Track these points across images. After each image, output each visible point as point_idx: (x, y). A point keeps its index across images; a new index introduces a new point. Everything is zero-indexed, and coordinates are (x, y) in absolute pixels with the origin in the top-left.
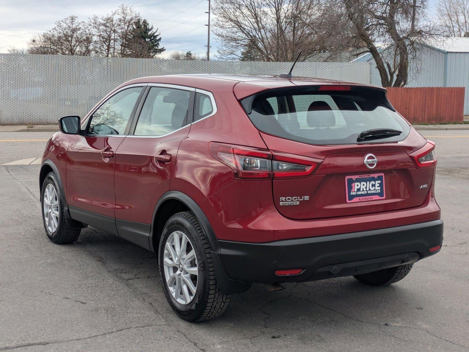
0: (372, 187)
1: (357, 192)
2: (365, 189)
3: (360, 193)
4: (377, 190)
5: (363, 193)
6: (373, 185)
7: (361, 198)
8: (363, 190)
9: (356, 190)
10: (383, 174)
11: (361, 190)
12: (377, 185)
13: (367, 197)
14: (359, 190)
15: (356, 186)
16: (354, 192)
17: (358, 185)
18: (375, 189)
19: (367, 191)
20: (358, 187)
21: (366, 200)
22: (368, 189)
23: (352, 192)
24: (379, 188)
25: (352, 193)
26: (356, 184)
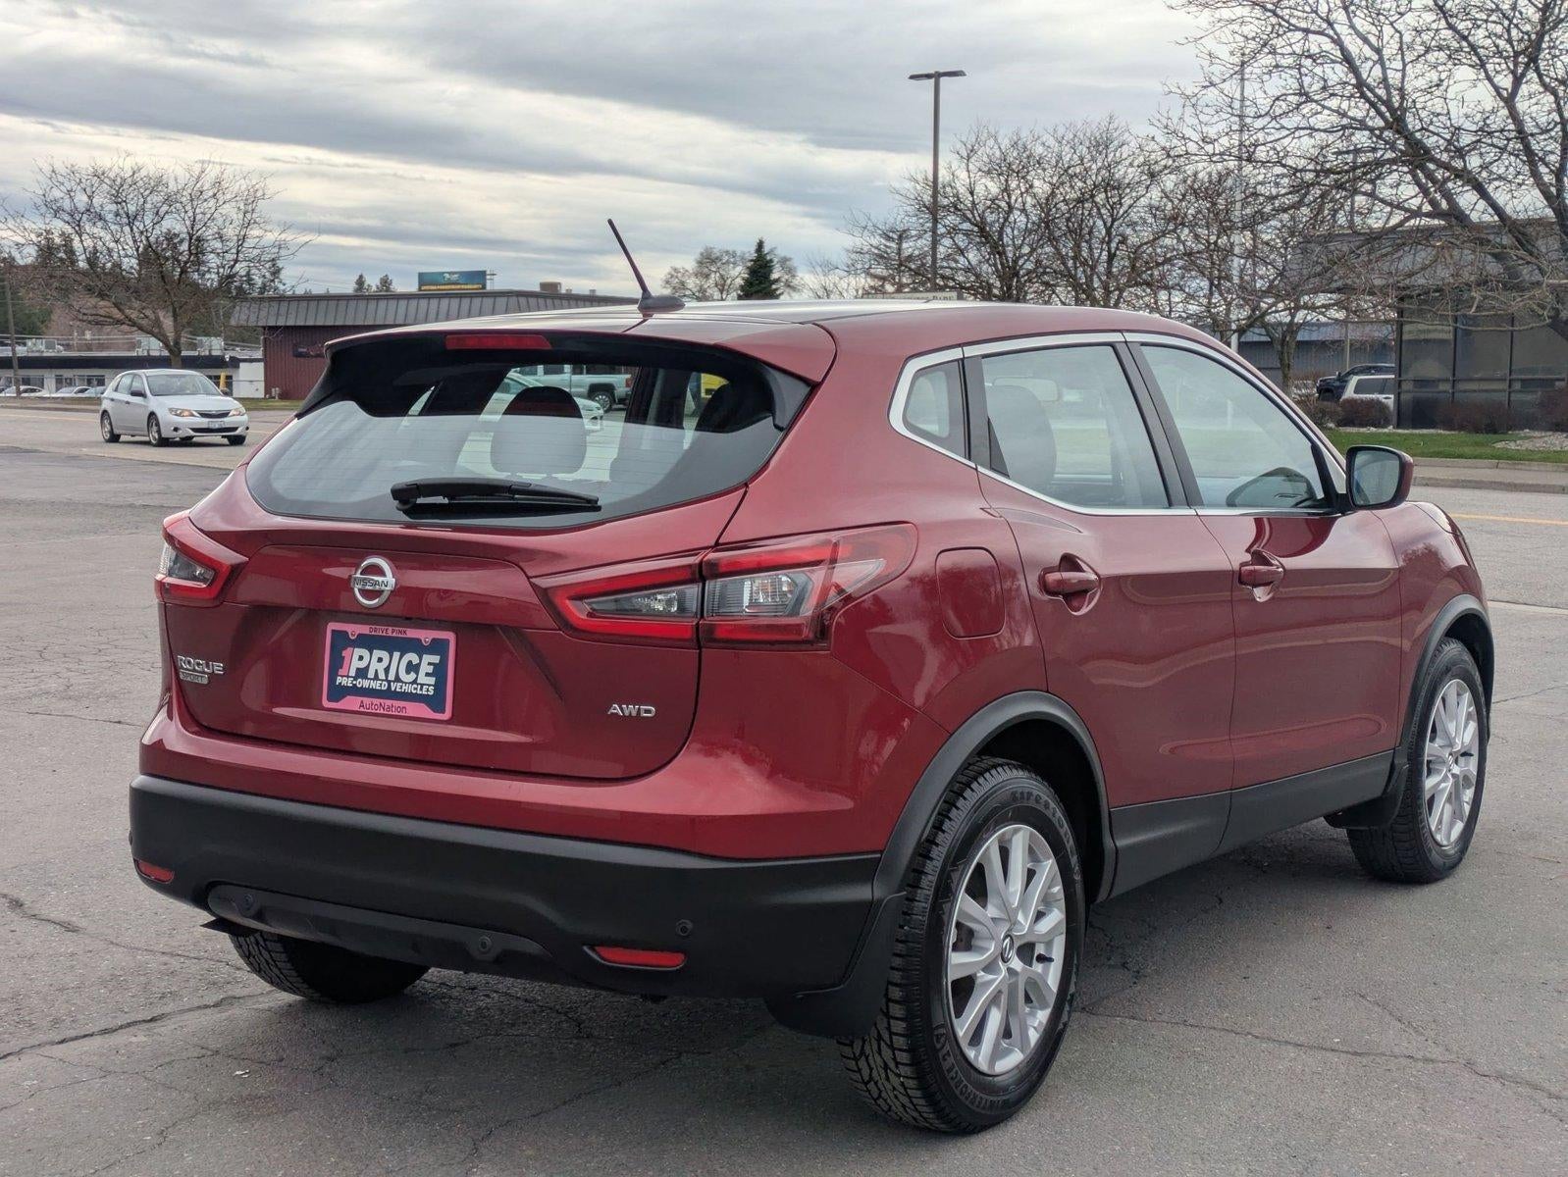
0: (408, 672)
1: (355, 678)
2: (382, 676)
3: (365, 684)
4: (422, 685)
5: (375, 685)
6: (412, 668)
7: (367, 701)
8: (376, 678)
9: (353, 673)
10: (450, 636)
11: (371, 674)
12: (425, 668)
13: (389, 702)
14: (362, 673)
15: (356, 658)
16: (348, 677)
17: (361, 658)
18: (414, 682)
19: (389, 682)
20: (362, 664)
21: (382, 711)
22: (392, 677)
23: (342, 676)
24: (432, 680)
25: (339, 680)
26: (358, 652)
